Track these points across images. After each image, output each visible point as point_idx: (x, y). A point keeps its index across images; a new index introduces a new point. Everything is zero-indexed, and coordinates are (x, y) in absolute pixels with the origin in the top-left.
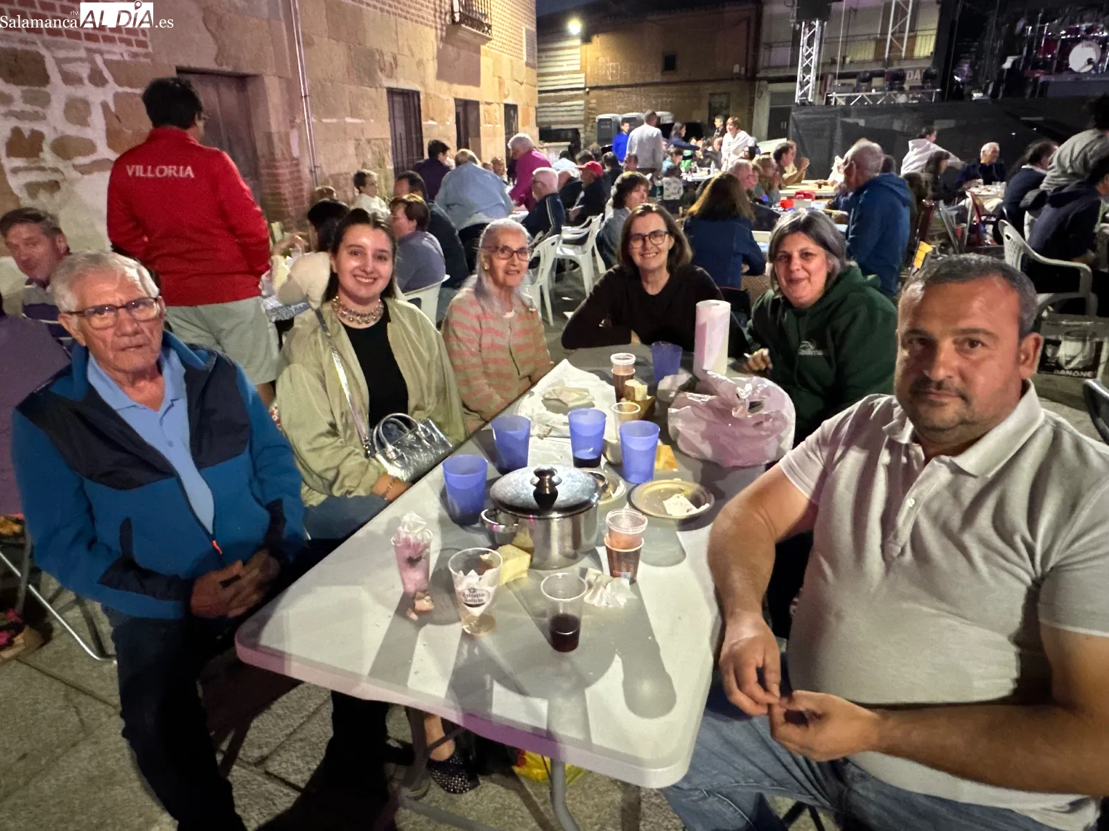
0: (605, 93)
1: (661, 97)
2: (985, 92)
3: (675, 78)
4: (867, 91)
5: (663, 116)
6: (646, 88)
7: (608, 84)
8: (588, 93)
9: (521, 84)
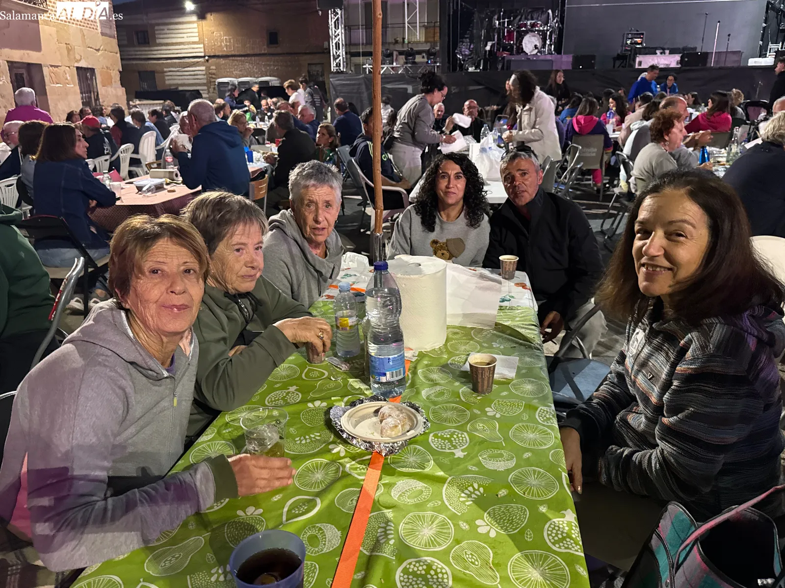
0: (222, 61)
1: (269, 65)
2: (477, 67)
3: (278, 50)
4: (390, 64)
5: (271, 80)
6: (256, 58)
7: (225, 54)
8: (207, 61)
9: (98, 50)
